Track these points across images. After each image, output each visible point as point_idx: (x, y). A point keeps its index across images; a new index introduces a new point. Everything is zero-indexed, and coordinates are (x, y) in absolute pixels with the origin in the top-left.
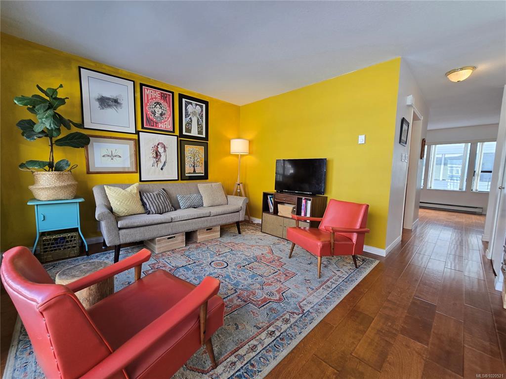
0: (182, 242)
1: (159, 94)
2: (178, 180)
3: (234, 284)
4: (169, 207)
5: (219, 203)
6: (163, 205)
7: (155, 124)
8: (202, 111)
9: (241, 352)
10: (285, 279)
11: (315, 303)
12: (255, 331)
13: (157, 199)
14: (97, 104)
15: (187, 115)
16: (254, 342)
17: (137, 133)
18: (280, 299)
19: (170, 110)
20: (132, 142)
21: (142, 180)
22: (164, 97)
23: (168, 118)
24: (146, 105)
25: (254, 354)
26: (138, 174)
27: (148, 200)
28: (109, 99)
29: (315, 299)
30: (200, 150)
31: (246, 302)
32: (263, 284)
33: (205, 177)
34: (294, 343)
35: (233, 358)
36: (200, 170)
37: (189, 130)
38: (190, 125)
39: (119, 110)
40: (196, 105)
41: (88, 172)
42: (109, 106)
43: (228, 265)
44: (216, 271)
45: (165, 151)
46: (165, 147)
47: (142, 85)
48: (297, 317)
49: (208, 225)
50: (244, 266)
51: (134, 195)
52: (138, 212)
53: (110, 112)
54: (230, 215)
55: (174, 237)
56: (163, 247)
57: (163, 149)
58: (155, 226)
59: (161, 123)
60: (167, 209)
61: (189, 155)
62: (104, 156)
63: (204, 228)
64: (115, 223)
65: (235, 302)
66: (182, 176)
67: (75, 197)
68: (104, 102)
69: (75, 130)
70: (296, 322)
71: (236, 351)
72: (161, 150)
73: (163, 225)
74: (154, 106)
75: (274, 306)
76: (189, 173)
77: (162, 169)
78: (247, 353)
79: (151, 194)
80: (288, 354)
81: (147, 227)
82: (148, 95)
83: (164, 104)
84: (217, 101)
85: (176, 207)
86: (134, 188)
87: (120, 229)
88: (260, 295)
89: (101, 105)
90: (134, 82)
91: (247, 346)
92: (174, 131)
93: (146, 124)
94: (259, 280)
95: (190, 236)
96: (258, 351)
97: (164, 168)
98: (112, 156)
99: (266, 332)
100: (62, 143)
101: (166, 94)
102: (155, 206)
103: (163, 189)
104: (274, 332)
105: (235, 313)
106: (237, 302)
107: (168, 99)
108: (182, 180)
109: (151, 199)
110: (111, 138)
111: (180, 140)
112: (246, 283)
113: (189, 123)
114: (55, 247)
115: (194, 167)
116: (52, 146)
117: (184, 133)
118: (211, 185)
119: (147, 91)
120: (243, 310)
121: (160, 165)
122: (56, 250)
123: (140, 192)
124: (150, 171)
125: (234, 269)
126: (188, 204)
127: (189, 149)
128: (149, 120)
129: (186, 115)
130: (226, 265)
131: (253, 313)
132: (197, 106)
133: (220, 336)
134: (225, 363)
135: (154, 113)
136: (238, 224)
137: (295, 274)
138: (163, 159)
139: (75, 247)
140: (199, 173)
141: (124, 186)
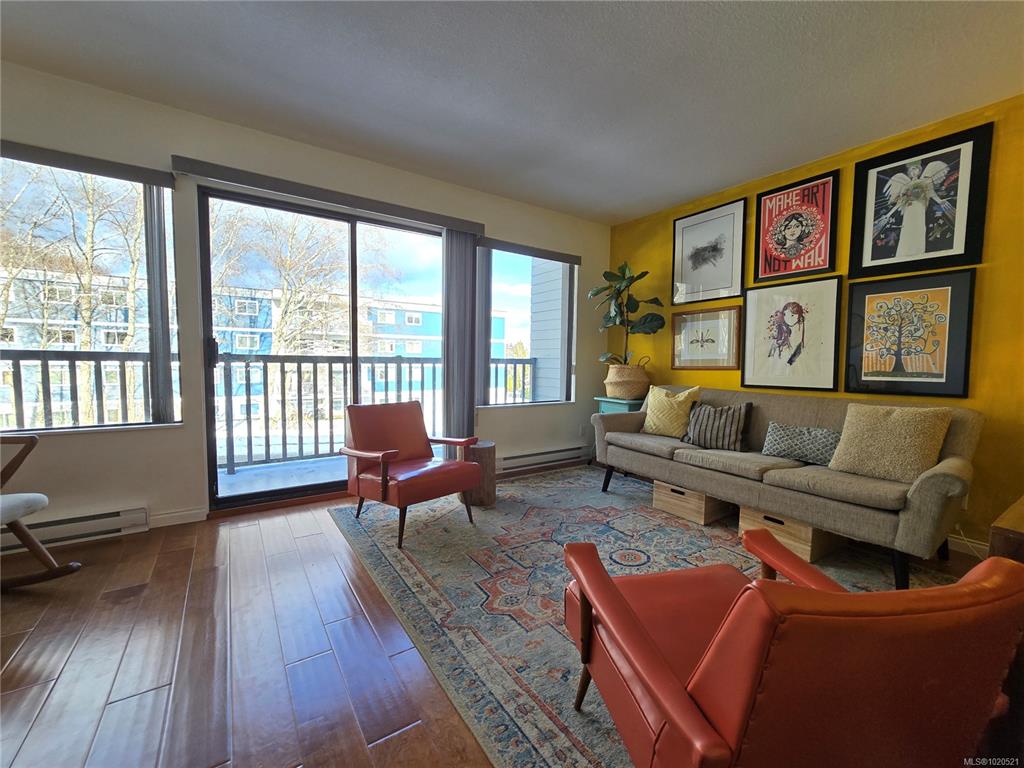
0: (698, 512)
1: (797, 195)
2: (835, 389)
3: (549, 567)
7: (783, 264)
8: (955, 168)
14: (690, 263)
15: (882, 206)
17: (744, 294)
19: (824, 219)
20: (733, 314)
21: (747, 383)
22: (808, 197)
23: (818, 240)
24: (767, 232)
26: (739, 372)
28: (704, 249)
30: (938, 301)
31: (496, 573)
32: (548, 598)
33: (953, 389)
36: (927, 365)
38: (891, 235)
39: (719, 261)
40: (925, 163)
41: (673, 368)
42: (705, 260)
43: (628, 566)
45: (801, 319)
47: (760, 196)
48: (437, 616)
55: (682, 493)
61: (881, 320)
62: (692, 343)
66: (849, 378)
68: (700, 257)
72: (791, 319)
73: (659, 459)
74: (783, 228)
75: (478, 598)
76: (873, 374)
77: (791, 361)
82: (771, 211)
83: (810, 212)
85: (750, 448)
87: (610, 444)
88: (513, 590)
89: (694, 263)
90: (745, 199)
92: (831, 268)
93: (764, 270)
97: (798, 360)
98: (703, 342)
105: (474, 564)
107: (819, 196)
108: (848, 390)
111: (850, 286)
112: (556, 579)
113: (892, 230)
115: (898, 354)
117: (868, 263)
119: (770, 204)
120: (476, 570)
121: (787, 353)
123: (694, 401)
126: (783, 446)
127: (880, 305)
128: (770, 261)
131: (467, 577)
132: (932, 163)
138: (795, 339)
140: (919, 375)
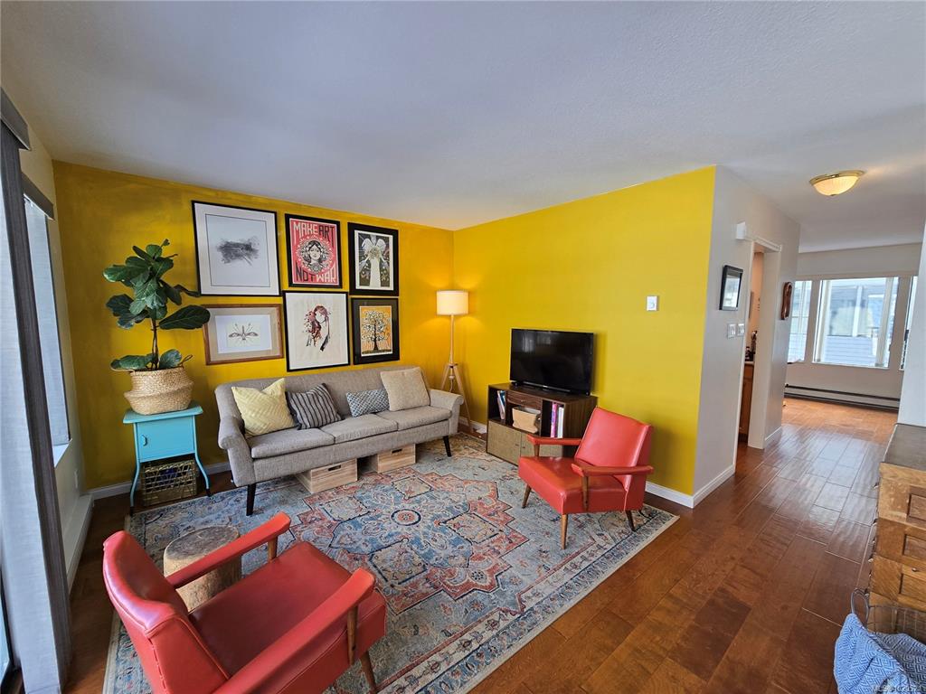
0: (352, 474)
1: (316, 228)
2: (349, 364)
3: (424, 556)
4: (332, 416)
5: (416, 404)
6: (322, 412)
7: (310, 277)
8: (388, 246)
9: (416, 672)
10: (507, 549)
11: (545, 596)
12: (442, 638)
13: (312, 402)
14: (220, 255)
15: (362, 256)
16: (436, 657)
17: (283, 294)
18: (492, 586)
19: (334, 252)
20: (275, 310)
21: (291, 368)
22: (323, 232)
23: (332, 265)
24: (296, 247)
25: (434, 676)
26: (285, 359)
27: (299, 406)
28: (237, 245)
29: (546, 589)
30: (385, 312)
31: (437, 588)
32: (469, 557)
33: (395, 356)
34: (497, 662)
35: (402, 681)
36: (386, 345)
37: (365, 281)
38: (368, 274)
39: (254, 261)
40: (378, 238)
41: (209, 363)
42: (238, 256)
43: (420, 519)
44: (399, 530)
45: (327, 319)
46: (325, 313)
47: (288, 217)
48: (510, 618)
49: (396, 445)
50: (445, 522)
51: (278, 401)
52: (284, 427)
53: (239, 265)
54: (433, 426)
55: (340, 466)
56: (321, 483)
57: (323, 316)
58: (308, 452)
59: (321, 274)
60: (329, 420)
61: (367, 321)
62: (231, 336)
63: (388, 451)
64: (246, 450)
65: (421, 587)
66: (357, 358)
67: (190, 406)
68: (231, 251)
69: (188, 301)
70: (508, 627)
71: (409, 669)
72: (320, 318)
73: (321, 449)
74: (308, 249)
75: (480, 597)
76: (367, 352)
77: (322, 348)
78: (424, 673)
79: (304, 394)
80: (484, 680)
81: (296, 455)
82: (297, 232)
83: (324, 243)
84: (412, 227)
85: (343, 414)
86: (276, 389)
87: (254, 459)
88: (462, 576)
89: (225, 256)
90: (275, 213)
91: (425, 664)
92: (341, 286)
93: (296, 278)
94: (465, 549)
95: (364, 464)
96: (440, 672)
97: (326, 347)
98: (243, 335)
99: (458, 642)
100: (169, 324)
101: (327, 226)
102: (309, 416)
103: (324, 385)
104: (470, 642)
105: (418, 607)
106: (424, 588)
107: (330, 234)
108: (355, 364)
109: (304, 405)
110: (242, 306)
111: (352, 299)
112: (443, 553)
113: (367, 270)
114: (162, 483)
115: (375, 341)
116: (155, 330)
117: (358, 287)
118: (403, 374)
119: (296, 225)
120: (430, 603)
121: (320, 342)
122: (163, 488)
123: (286, 393)
124: (304, 354)
125: (429, 527)
126: (364, 407)
127: (366, 313)
128: (300, 272)
129: (360, 257)
130: (417, 517)
131: (445, 608)
132: (380, 240)
133: (389, 644)
134: (390, 687)
135: (308, 260)
136: (446, 439)
137: (525, 540)
138: (323, 333)
139: (190, 482)
140: (384, 351)
141: (261, 384)
